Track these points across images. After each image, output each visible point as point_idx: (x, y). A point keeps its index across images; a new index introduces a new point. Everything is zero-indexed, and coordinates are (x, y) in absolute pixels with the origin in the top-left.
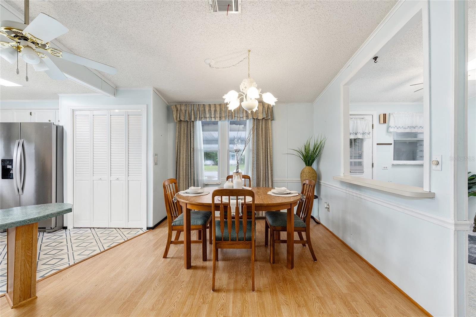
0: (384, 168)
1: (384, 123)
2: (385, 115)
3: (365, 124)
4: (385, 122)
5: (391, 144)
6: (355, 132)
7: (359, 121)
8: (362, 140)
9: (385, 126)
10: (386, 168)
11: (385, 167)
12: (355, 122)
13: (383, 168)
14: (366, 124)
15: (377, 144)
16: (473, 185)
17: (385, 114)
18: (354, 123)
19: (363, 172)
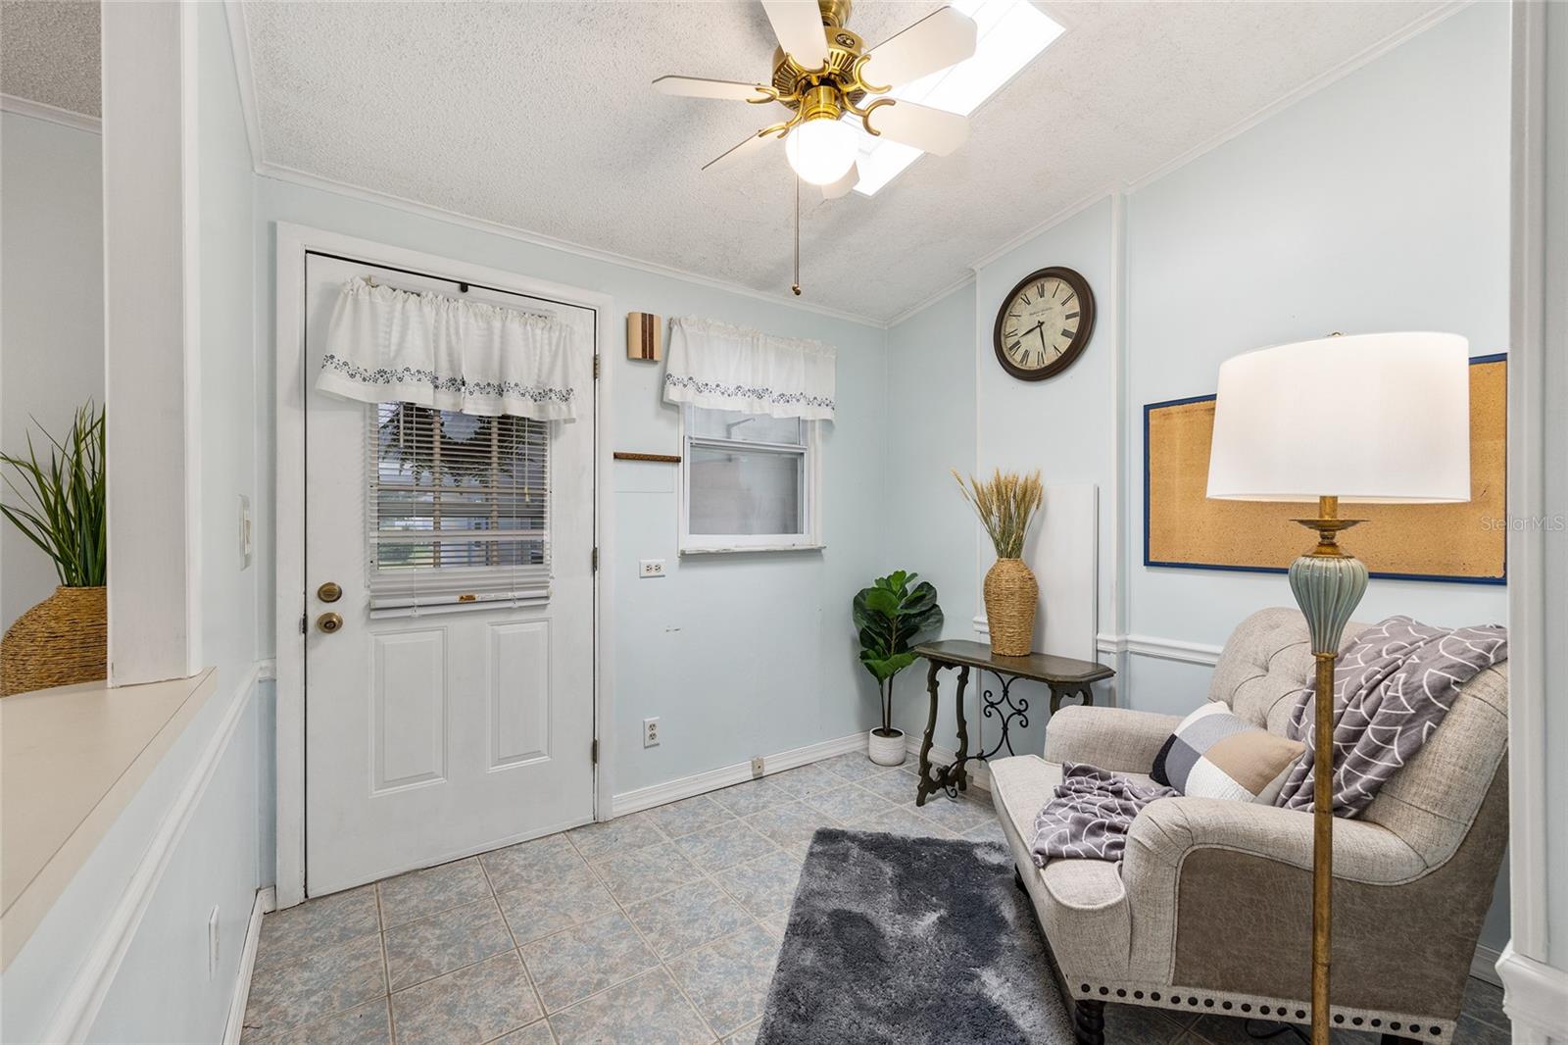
0: (649, 568)
1: (644, 356)
2: (648, 321)
3: (550, 344)
4: (648, 355)
5: (677, 460)
6: (496, 384)
7: (515, 327)
8: (538, 427)
9: (649, 373)
10: (658, 568)
11: (653, 562)
12: (497, 324)
13: (644, 568)
14: (553, 348)
15: (616, 456)
16: (921, 622)
17: (651, 316)
18: (490, 328)
19: (547, 598)
